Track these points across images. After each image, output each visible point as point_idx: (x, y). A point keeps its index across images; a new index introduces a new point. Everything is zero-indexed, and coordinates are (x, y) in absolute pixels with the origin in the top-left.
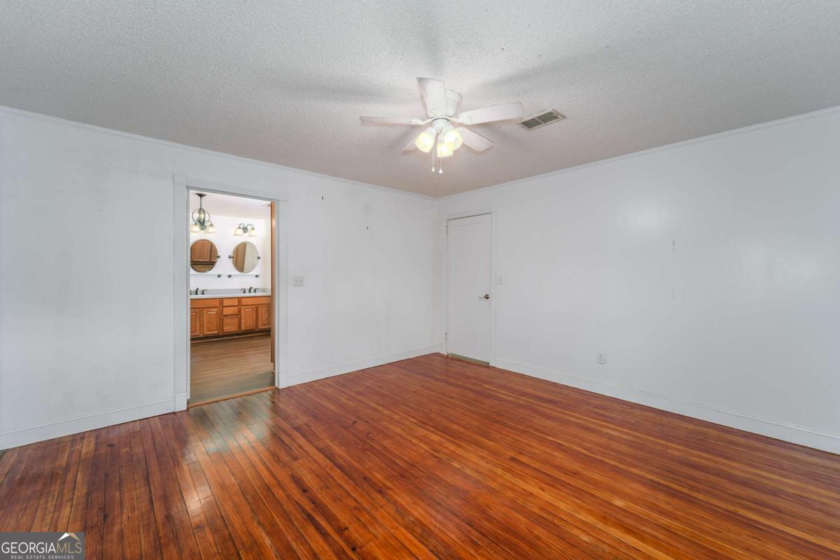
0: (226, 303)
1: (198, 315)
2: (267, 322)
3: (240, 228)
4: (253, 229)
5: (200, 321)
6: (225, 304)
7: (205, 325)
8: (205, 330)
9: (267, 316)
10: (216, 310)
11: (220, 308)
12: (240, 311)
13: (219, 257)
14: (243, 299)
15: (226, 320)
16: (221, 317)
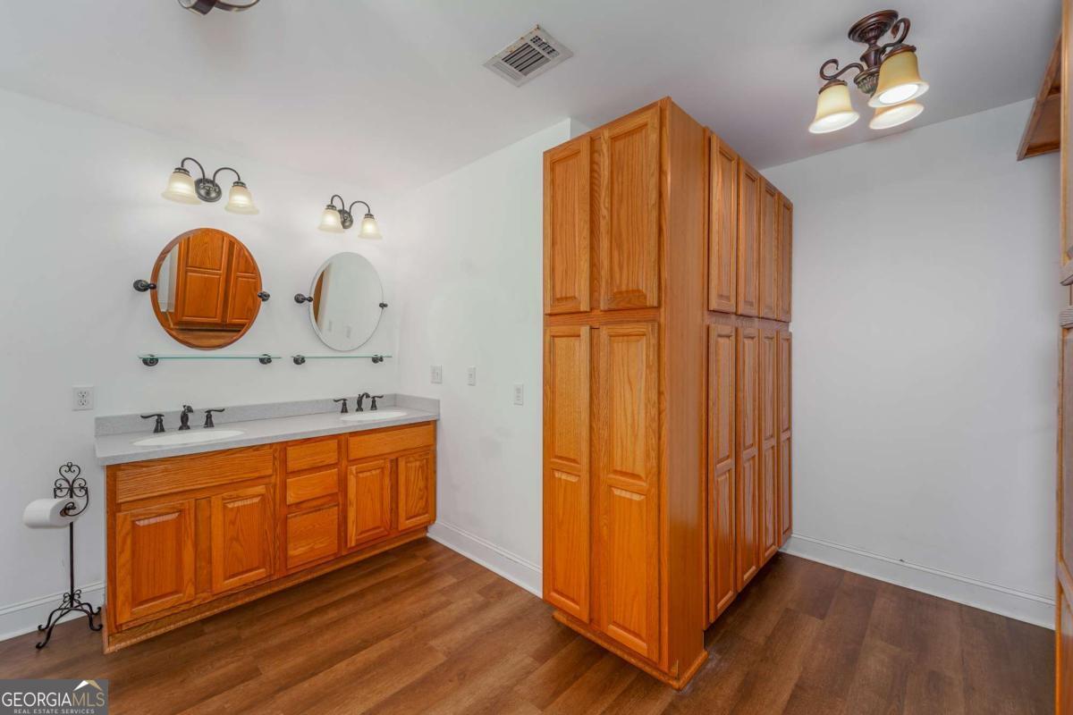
0: (296, 459)
1: (190, 520)
2: (422, 504)
3: (331, 207)
4: (369, 215)
5: (196, 545)
6: (292, 466)
7: (217, 554)
8: (218, 568)
9: (421, 484)
10: (260, 489)
11: (276, 479)
12: (343, 482)
13: (265, 297)
14: (353, 440)
15: (297, 523)
16: (279, 515)
